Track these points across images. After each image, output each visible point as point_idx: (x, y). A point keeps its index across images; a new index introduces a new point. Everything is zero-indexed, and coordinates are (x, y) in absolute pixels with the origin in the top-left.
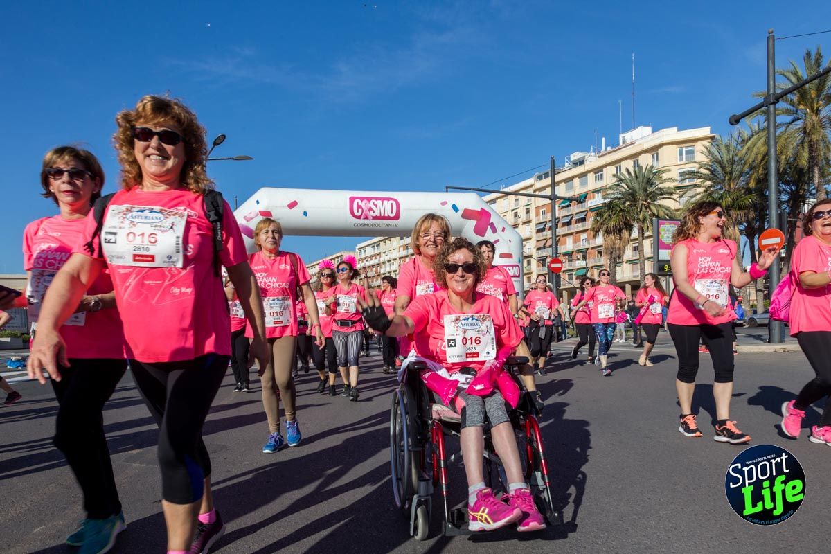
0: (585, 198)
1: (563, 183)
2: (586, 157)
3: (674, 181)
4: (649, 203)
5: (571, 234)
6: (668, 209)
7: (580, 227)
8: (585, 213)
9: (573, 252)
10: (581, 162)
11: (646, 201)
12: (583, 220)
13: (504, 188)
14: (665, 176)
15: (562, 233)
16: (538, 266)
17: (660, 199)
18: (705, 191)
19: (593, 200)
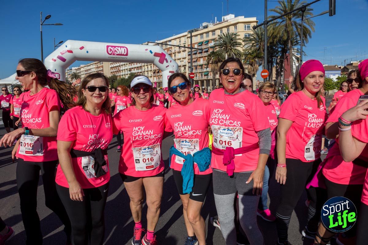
0: (208, 42)
1: (199, 35)
2: (209, 25)
3: (241, 39)
4: (232, 48)
5: (202, 57)
6: (239, 51)
7: (206, 54)
8: (208, 49)
9: (203, 65)
10: (206, 27)
11: (231, 47)
12: (207, 51)
13: (175, 35)
14: (238, 37)
15: (199, 56)
16: (189, 70)
17: (236, 47)
18: (252, 45)
19: (211, 44)
